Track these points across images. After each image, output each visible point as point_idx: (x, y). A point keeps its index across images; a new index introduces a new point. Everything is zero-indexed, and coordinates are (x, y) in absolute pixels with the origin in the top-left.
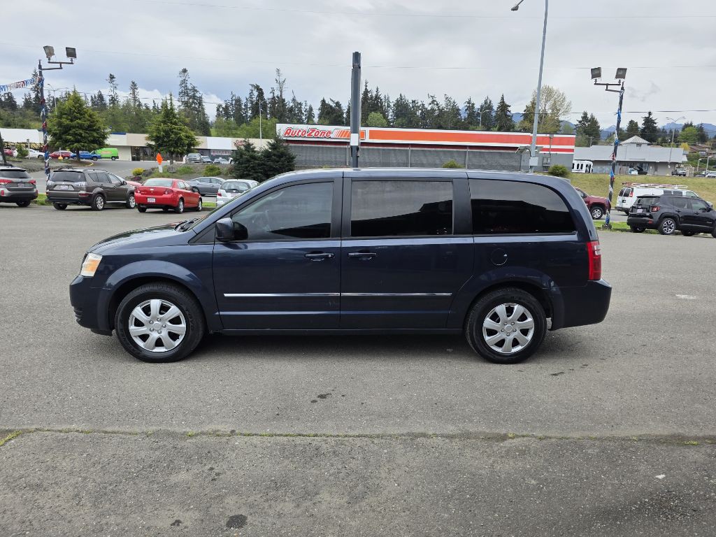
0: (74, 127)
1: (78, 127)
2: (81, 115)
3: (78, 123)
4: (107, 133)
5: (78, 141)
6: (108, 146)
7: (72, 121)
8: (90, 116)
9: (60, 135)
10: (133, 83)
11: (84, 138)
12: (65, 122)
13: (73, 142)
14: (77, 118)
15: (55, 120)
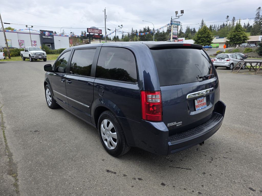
0: (202, 37)
1: (203, 37)
2: (205, 33)
3: (203, 36)
4: (213, 38)
5: (202, 42)
6: (212, 43)
7: (202, 35)
8: (208, 33)
9: (197, 41)
10: (234, 17)
11: (205, 41)
12: (200, 36)
13: (201, 42)
14: (203, 34)
15: (197, 35)
